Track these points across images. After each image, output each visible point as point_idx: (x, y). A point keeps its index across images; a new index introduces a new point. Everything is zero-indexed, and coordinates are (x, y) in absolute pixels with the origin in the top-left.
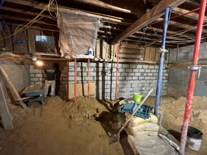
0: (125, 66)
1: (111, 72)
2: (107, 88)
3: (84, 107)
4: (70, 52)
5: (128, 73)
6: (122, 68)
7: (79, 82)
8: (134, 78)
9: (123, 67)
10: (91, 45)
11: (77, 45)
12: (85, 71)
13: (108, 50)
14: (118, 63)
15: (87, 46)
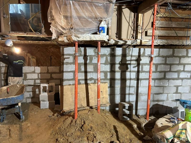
0: (164, 52)
1: (138, 65)
2: (129, 94)
3: (91, 128)
4: (67, 31)
5: (171, 65)
6: (159, 56)
7: (80, 81)
8: (182, 75)
9: (161, 55)
10: (105, 15)
11: (80, 18)
12: (91, 63)
13: (131, 24)
14: (153, 46)
15: (97, 18)
